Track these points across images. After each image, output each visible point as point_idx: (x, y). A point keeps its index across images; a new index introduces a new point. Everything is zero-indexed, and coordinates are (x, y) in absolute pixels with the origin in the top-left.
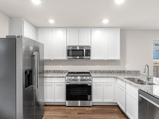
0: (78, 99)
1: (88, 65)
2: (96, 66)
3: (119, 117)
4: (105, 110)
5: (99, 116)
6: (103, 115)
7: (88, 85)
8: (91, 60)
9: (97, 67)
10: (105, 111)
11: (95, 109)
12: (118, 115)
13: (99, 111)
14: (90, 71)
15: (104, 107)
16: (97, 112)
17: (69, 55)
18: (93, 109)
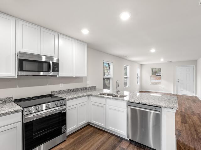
0: (48, 138)
1: (49, 85)
2: (59, 85)
3: (101, 135)
4: (83, 135)
5: (85, 147)
6: (87, 142)
7: (62, 112)
8: (58, 77)
9: (61, 87)
10: (85, 137)
11: (72, 140)
12: (99, 134)
13: (80, 140)
14: (52, 92)
15: (79, 133)
16: (78, 142)
17: (23, 70)
18: (70, 142)
